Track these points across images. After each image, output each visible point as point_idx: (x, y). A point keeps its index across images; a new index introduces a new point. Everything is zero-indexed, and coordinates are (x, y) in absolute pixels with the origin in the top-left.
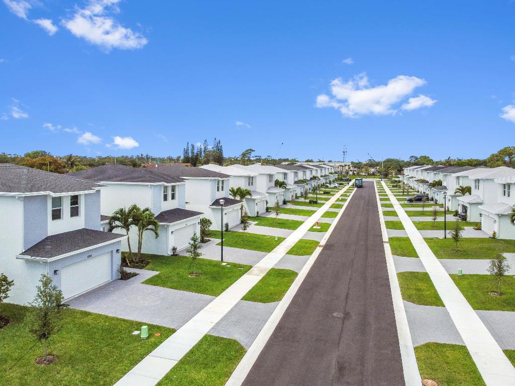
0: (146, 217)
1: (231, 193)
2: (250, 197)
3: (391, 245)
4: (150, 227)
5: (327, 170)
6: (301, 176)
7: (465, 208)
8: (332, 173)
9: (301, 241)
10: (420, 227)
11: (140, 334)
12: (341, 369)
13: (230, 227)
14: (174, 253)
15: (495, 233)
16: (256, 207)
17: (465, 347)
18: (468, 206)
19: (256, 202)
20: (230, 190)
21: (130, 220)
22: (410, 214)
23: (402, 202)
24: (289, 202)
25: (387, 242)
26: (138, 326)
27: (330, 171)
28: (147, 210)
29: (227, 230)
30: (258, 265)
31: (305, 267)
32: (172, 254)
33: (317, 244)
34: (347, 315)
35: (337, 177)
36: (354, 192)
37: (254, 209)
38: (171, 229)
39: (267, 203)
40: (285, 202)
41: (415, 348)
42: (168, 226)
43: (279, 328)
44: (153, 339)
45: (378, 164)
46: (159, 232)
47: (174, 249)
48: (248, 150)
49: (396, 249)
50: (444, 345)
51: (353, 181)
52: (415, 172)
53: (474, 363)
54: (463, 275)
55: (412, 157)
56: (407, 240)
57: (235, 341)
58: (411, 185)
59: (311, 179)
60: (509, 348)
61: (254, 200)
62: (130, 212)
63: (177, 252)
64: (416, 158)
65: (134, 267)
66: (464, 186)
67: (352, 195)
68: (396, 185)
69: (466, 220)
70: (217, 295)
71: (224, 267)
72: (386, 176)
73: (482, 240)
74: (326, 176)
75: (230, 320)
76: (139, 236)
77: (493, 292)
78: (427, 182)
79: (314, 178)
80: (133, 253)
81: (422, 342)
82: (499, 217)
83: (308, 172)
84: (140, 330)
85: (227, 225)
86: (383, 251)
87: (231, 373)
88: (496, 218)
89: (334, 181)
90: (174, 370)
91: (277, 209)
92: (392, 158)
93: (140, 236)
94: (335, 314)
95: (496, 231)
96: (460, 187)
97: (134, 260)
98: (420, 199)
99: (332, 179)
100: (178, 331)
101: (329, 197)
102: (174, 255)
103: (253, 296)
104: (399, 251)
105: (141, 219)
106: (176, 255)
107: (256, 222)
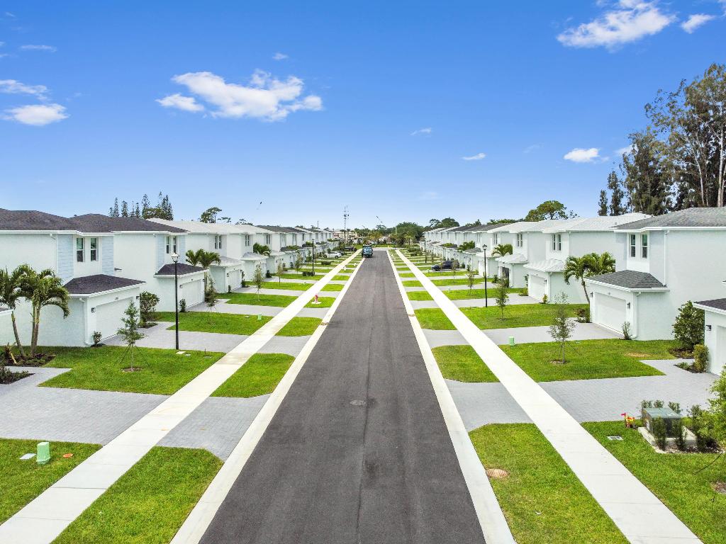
0: (46, 284)
1: (187, 258)
2: (217, 265)
3: (418, 318)
4: (54, 299)
5: (324, 235)
6: (289, 240)
7: (506, 271)
8: (330, 240)
9: (295, 320)
10: (454, 296)
11: (35, 457)
12: (371, 468)
13: (188, 305)
14: (96, 342)
15: (546, 297)
16: (227, 279)
17: (534, 424)
18: (509, 267)
19: (227, 271)
20: (187, 255)
21: (16, 290)
22: (437, 284)
23: (427, 271)
24: (274, 275)
25: (413, 316)
26: (31, 446)
27: (328, 238)
28: (48, 273)
29: (183, 311)
30: (234, 351)
31: (303, 350)
32: (93, 343)
33: (318, 322)
34: (371, 403)
35: (337, 245)
36: (361, 262)
37: (224, 282)
38: (90, 305)
39: (243, 275)
40: (269, 275)
41: (470, 434)
42: (85, 299)
43: (273, 427)
44: (59, 463)
45: (389, 231)
46: (69, 306)
47: (97, 336)
48: (210, 210)
49: (425, 322)
50: (506, 426)
51: (360, 250)
52: (439, 235)
53: (549, 443)
54: (516, 345)
55: (433, 220)
56: (439, 311)
57: (203, 451)
58: (435, 252)
59: (304, 246)
60: (587, 421)
61: (224, 269)
62: (16, 275)
63: (102, 340)
64: (438, 221)
65: (25, 364)
66: (504, 245)
67: (359, 265)
68: (415, 253)
69: (508, 286)
70: (169, 393)
71: (181, 357)
72: (401, 243)
73: (531, 307)
74: (323, 243)
75: (194, 424)
76: (34, 317)
77: (555, 360)
78: (455, 246)
79: (308, 245)
80: (24, 347)
81: (478, 424)
82: (551, 276)
83: (299, 237)
84: (35, 452)
85: (183, 303)
86: (409, 325)
87: (200, 496)
88: (547, 277)
89: (334, 250)
90: (99, 503)
91: (258, 282)
92: (407, 221)
93: (36, 314)
94: (354, 403)
95: (547, 293)
96: (499, 245)
97: (25, 355)
98: (448, 265)
99: (331, 248)
100: (104, 447)
101: (330, 268)
102: (96, 345)
103: (228, 390)
104: (431, 324)
105: (36, 287)
106: (100, 345)
107: (228, 300)
